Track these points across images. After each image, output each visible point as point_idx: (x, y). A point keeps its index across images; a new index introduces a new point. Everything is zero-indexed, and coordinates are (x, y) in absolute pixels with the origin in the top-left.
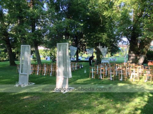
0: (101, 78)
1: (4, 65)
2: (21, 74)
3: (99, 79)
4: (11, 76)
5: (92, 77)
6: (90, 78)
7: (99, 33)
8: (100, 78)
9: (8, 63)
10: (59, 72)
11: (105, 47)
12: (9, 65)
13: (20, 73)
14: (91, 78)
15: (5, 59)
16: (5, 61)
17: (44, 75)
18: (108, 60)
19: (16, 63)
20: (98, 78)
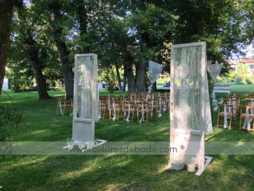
0: (249, 128)
1: (28, 98)
2: (75, 121)
3: (242, 130)
4: (49, 122)
5: (225, 126)
6: (219, 127)
7: (207, 34)
8: (244, 128)
9: (36, 94)
10: (175, 118)
11: (217, 62)
12: (38, 98)
13: (75, 118)
14: (223, 127)
15: (27, 88)
16: (29, 90)
17: (114, 119)
18: (227, 88)
19: (50, 95)
20: (240, 128)
